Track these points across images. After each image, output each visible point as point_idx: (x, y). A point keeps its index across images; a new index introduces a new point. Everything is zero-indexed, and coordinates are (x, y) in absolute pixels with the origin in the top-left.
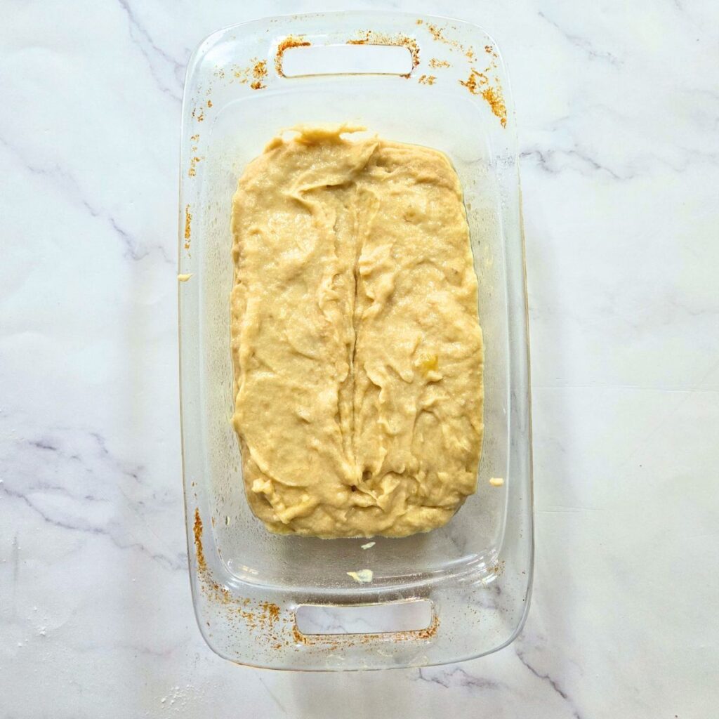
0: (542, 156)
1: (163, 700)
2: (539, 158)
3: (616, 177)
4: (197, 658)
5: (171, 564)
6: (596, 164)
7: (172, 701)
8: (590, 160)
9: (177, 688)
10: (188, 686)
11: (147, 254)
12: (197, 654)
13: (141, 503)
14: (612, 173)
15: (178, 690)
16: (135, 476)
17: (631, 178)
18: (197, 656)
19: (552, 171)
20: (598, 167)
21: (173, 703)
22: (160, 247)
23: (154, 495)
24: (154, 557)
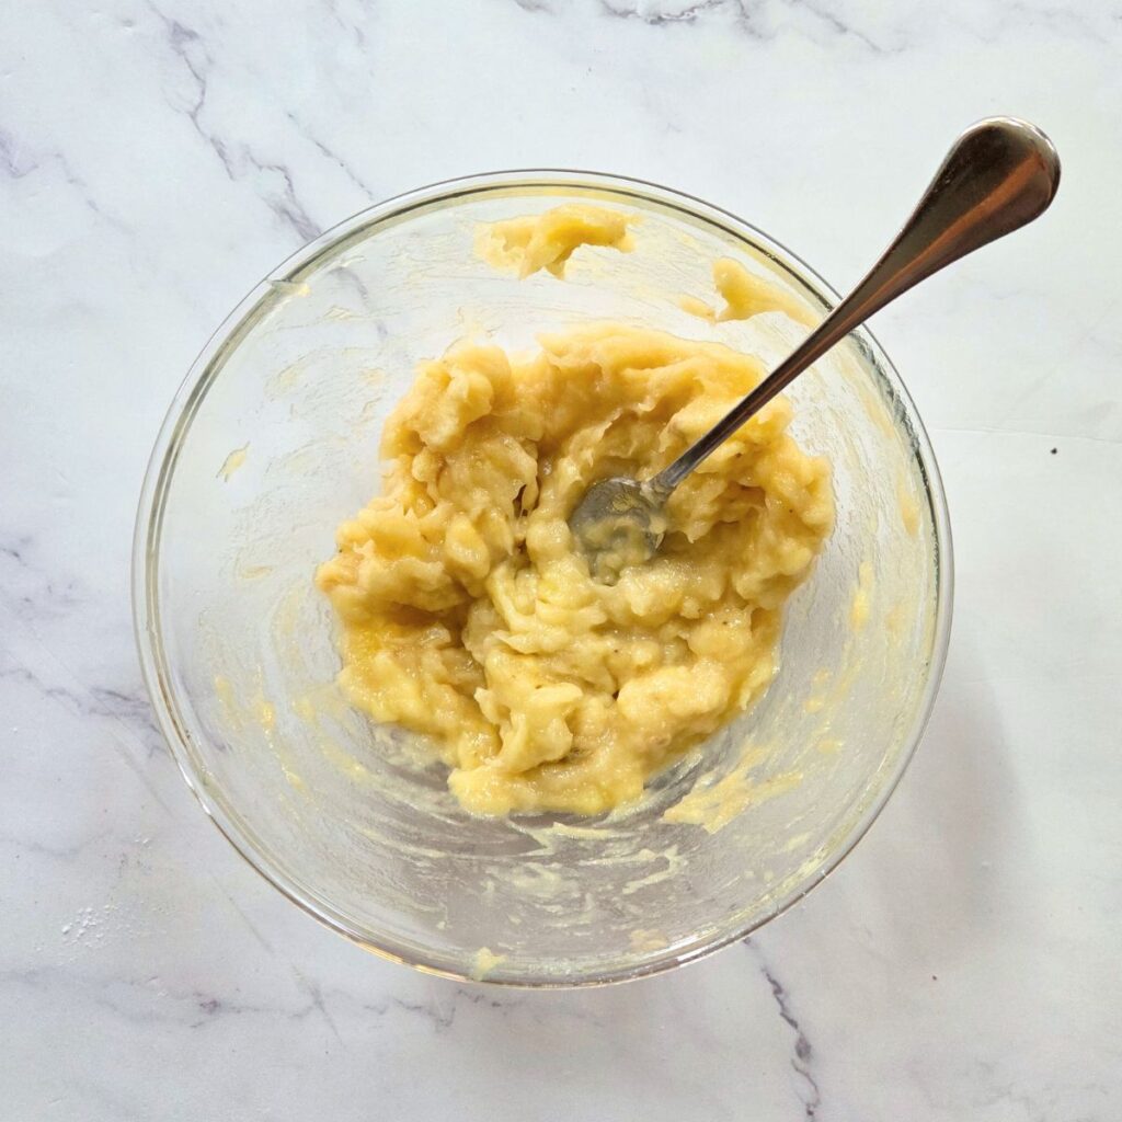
0: (742, 8)
1: (65, 929)
2: (739, 12)
3: (875, 48)
4: (122, 862)
5: (79, 705)
6: (838, 24)
7: (81, 931)
8: (828, 16)
9: (89, 910)
10: (107, 907)
11: (36, 167)
12: (124, 855)
13: (27, 600)
14: (868, 41)
15: (90, 913)
16: (16, 555)
17: (900, 50)
18: (123, 858)
19: (760, 36)
20: (843, 29)
21: (82, 934)
22: (58, 156)
23: (49, 588)
24: (49, 692)
